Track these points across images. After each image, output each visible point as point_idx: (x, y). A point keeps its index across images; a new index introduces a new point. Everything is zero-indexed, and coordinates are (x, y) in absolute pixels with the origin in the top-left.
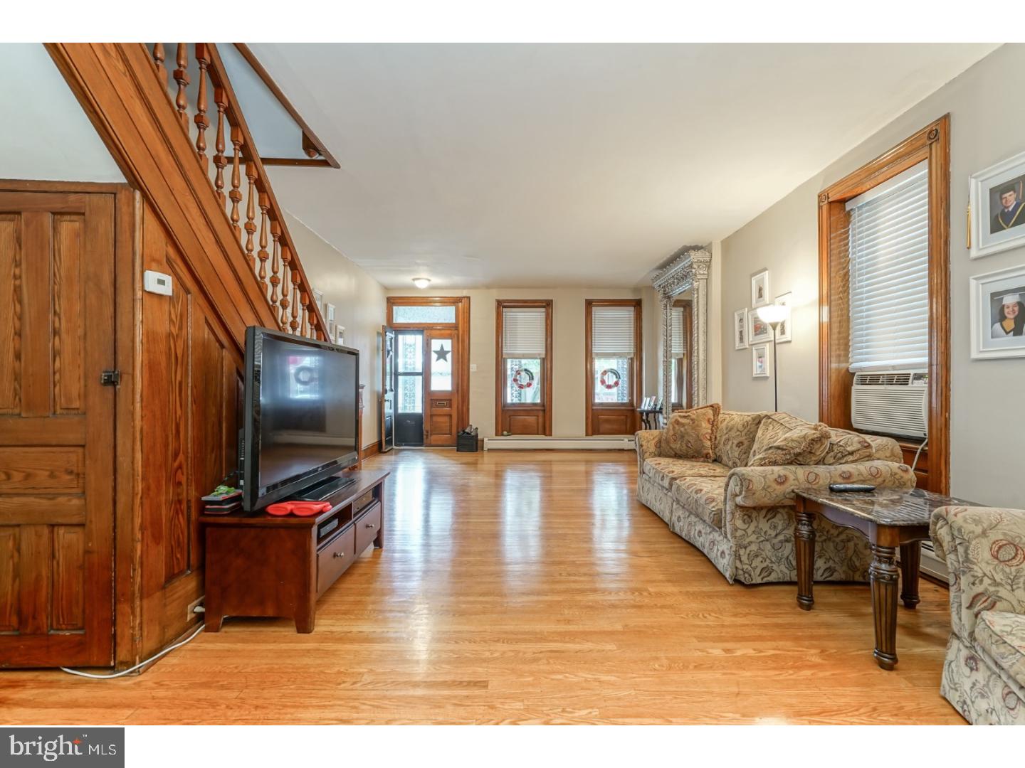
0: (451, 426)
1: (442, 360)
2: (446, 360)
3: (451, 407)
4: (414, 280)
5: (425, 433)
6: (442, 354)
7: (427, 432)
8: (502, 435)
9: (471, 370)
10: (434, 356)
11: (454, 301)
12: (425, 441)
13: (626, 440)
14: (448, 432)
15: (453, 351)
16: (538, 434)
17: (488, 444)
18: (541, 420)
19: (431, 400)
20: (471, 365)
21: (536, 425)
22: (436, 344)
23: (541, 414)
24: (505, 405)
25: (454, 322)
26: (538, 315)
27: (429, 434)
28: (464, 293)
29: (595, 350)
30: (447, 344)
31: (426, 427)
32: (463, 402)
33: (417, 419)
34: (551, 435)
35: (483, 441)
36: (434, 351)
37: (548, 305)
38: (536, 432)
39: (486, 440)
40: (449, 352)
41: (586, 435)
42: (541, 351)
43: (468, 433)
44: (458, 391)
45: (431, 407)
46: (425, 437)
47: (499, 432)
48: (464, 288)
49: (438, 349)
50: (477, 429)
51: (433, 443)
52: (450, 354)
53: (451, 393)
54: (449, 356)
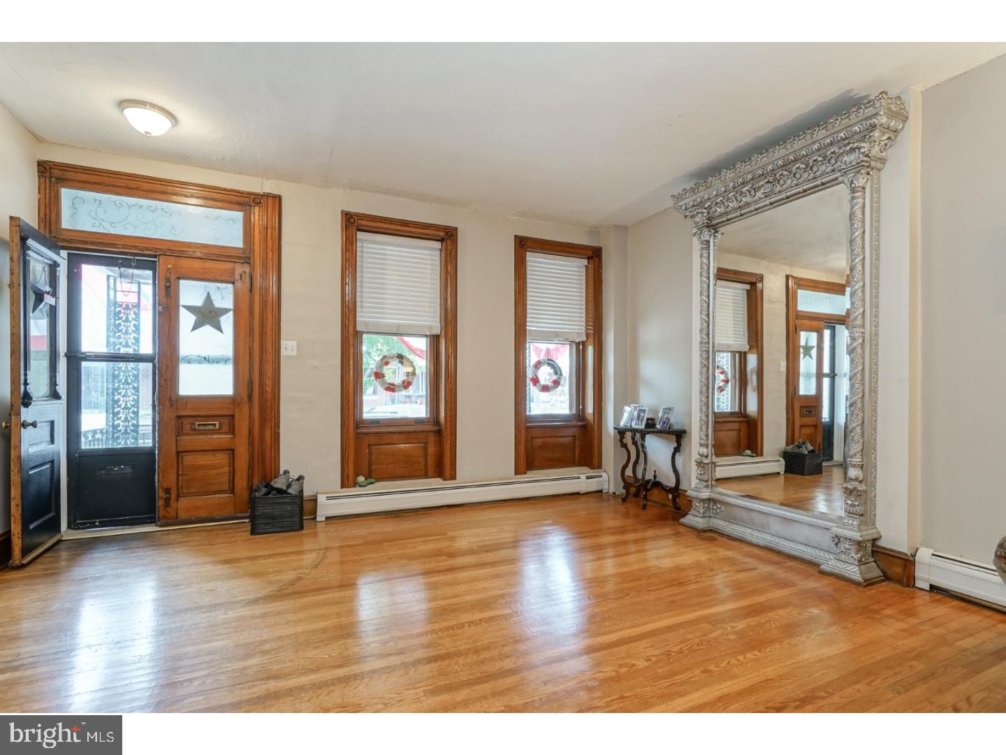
0: (233, 473)
1: (207, 329)
2: (220, 329)
3: (232, 431)
4: (123, 104)
5: (160, 493)
6: (207, 315)
7: (168, 491)
8: (355, 484)
9: (283, 352)
10: (186, 320)
11: (243, 201)
12: (161, 512)
13: (583, 477)
14: (226, 487)
15: (237, 311)
16: (426, 476)
17: (326, 508)
18: (432, 449)
19: (179, 417)
20: (283, 343)
21: (422, 460)
22: (191, 293)
23: (432, 438)
24: (360, 423)
25: (240, 245)
26: (427, 255)
27: (173, 496)
28: (268, 187)
29: (530, 327)
30: (224, 296)
31: (163, 479)
32: (263, 420)
33: (142, 461)
34: (453, 477)
35: (315, 500)
36: (189, 308)
37: (447, 237)
38: (423, 472)
39: (322, 499)
40: (226, 311)
41: (516, 474)
42: (434, 323)
43: (280, 491)
44: (250, 396)
45: (179, 433)
46: (160, 503)
47: (347, 481)
48: (267, 173)
49: (198, 302)
50: (300, 478)
51: (183, 515)
52: (231, 314)
53: (233, 401)
54: (227, 321)
